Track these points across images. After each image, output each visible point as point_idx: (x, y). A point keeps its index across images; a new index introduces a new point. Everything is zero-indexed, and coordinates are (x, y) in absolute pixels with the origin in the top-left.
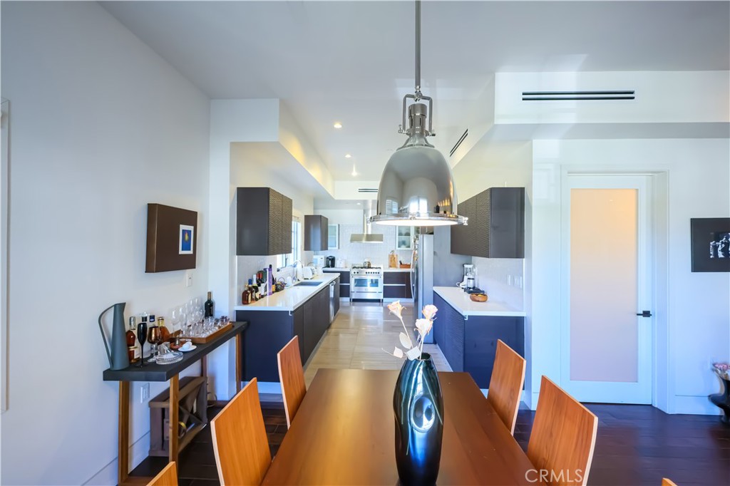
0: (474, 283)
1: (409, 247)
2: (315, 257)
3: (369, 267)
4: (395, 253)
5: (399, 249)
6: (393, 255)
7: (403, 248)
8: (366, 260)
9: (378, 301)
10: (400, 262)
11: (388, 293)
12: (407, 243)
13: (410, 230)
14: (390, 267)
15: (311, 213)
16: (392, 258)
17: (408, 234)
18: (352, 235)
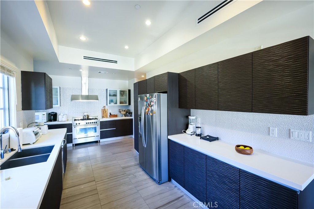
0: (201, 131)
1: (116, 103)
2: (36, 114)
3: (88, 119)
4: (106, 108)
5: (110, 105)
6: (104, 109)
7: (112, 104)
8: (86, 114)
9: (96, 142)
10: (110, 113)
11: (103, 135)
12: (114, 101)
13: (117, 93)
14: (103, 117)
15: (30, 69)
16: (104, 111)
17: (115, 95)
18: (72, 95)
